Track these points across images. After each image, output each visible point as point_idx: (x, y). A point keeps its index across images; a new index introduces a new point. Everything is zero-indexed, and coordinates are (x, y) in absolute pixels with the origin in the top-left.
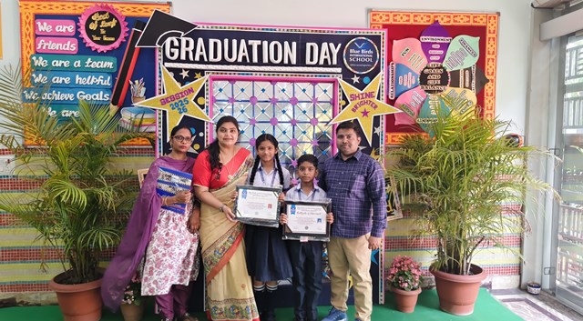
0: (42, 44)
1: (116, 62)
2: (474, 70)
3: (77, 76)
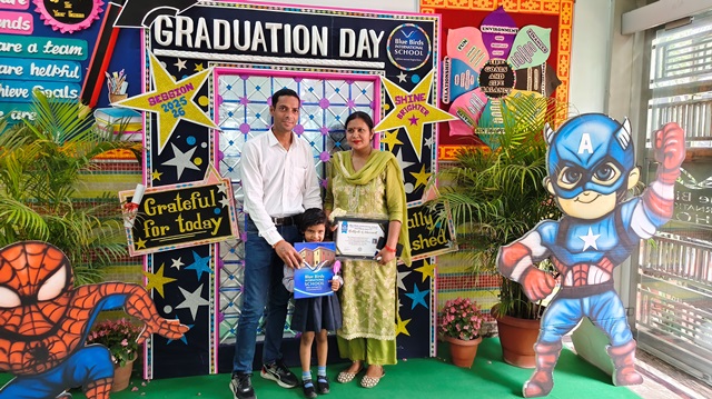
1: (86, 46)
2: (544, 69)
3: (33, 65)
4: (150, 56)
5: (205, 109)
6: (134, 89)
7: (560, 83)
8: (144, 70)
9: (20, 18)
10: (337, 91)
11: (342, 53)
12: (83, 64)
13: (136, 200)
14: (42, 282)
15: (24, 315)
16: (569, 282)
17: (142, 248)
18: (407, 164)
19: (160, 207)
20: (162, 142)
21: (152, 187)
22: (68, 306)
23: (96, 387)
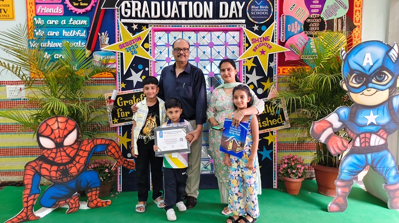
0: (40, 9)
1: (89, 20)
2: (345, 19)
3: (64, 30)
4: (119, 22)
5: (147, 50)
6: (112, 41)
7: (355, 27)
8: (117, 31)
9: (58, 7)
10: (218, 37)
11: (221, 16)
12: (88, 29)
13: (113, 98)
14: (66, 136)
15: (57, 152)
16: (357, 144)
17: (116, 123)
18: (259, 78)
19: (125, 102)
20: (126, 68)
21: (121, 92)
22: (78, 149)
23: (92, 191)
